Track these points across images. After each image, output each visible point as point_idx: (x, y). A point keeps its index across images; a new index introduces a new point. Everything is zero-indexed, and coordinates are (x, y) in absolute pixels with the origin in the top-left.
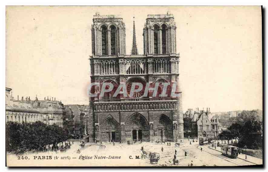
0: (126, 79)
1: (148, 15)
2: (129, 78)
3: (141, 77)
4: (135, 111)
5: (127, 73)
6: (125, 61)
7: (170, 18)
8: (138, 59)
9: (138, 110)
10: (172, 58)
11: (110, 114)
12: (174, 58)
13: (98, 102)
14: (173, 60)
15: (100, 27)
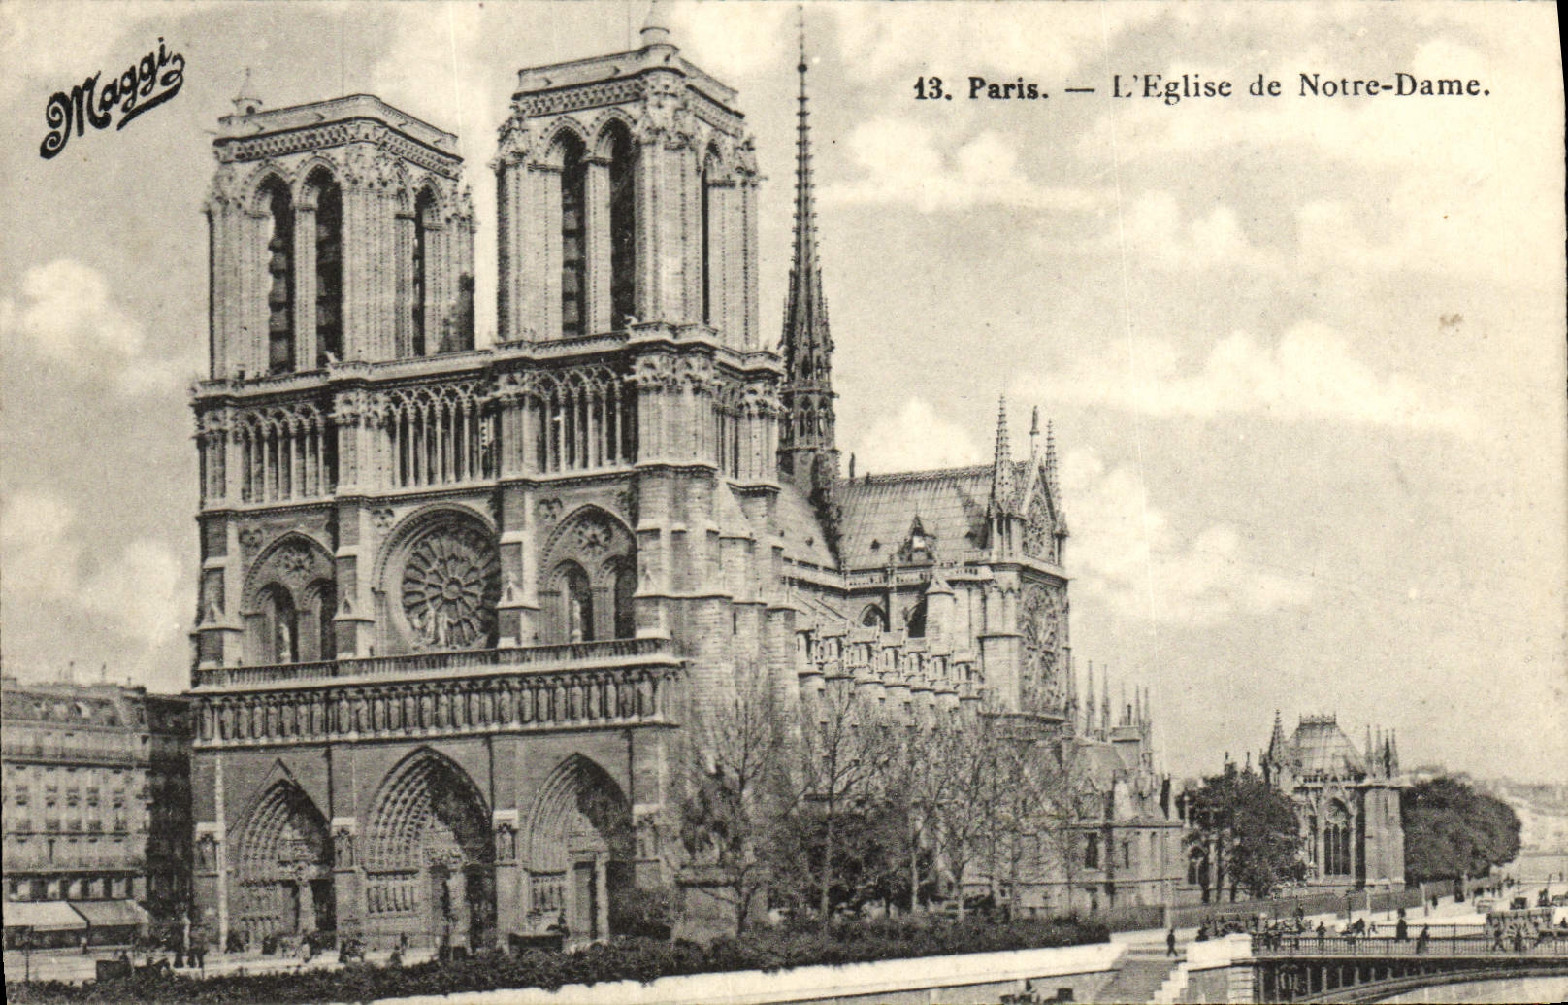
0: (387, 525)
1: (521, 73)
2: (401, 513)
3: (464, 502)
4: (416, 740)
5: (404, 483)
6: (376, 402)
7: (647, 71)
8: (451, 386)
9: (432, 732)
10: (641, 361)
11: (279, 761)
12: (655, 359)
13: (219, 682)
14: (649, 373)
15: (251, 192)
